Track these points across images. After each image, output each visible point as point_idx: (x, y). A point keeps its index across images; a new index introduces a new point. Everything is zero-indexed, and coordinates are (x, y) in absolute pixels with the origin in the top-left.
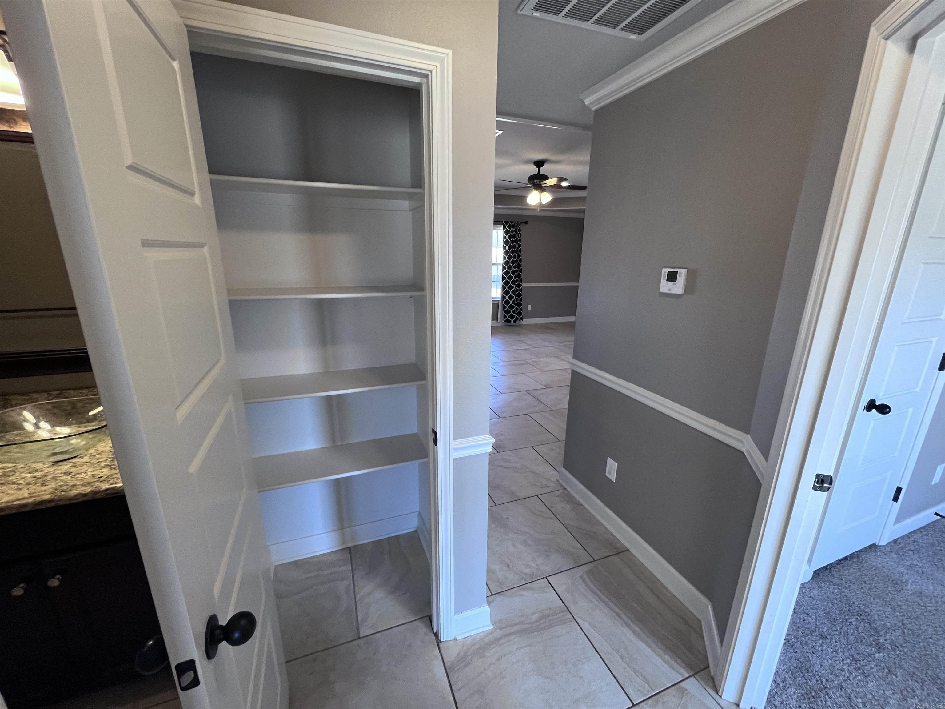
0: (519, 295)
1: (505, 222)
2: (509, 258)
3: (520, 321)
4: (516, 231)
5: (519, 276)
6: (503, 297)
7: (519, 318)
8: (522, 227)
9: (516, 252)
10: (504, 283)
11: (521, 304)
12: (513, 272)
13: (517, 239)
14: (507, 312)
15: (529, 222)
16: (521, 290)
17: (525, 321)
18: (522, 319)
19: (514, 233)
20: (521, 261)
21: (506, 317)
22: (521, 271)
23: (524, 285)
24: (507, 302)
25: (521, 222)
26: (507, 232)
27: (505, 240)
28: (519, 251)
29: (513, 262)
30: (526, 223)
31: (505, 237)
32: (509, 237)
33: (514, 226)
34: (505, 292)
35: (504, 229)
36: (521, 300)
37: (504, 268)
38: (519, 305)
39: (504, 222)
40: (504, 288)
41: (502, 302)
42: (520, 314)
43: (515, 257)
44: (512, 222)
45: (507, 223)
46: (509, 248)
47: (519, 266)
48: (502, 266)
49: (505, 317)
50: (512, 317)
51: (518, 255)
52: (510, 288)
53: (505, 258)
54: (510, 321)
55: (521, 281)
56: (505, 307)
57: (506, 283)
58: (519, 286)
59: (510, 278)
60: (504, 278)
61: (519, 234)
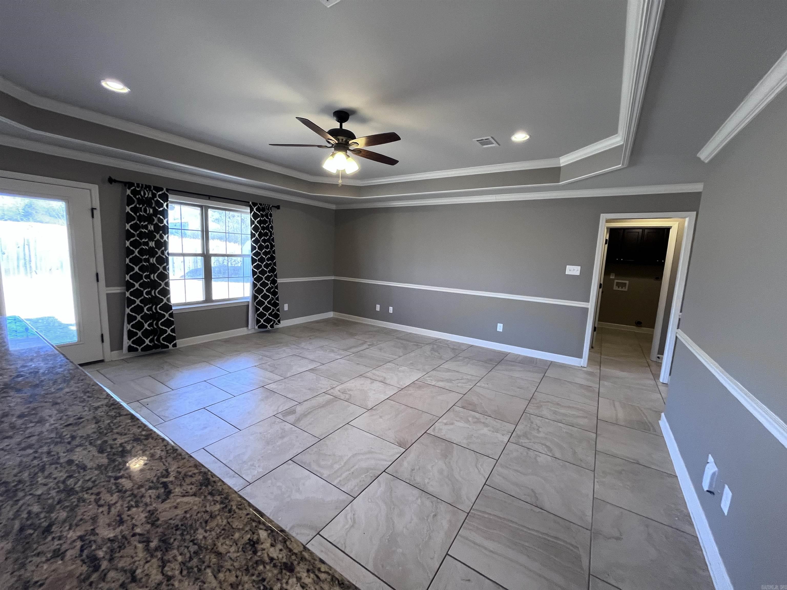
0: (275, 293)
1: (253, 203)
2: (261, 248)
3: (277, 324)
4: (266, 216)
5: (273, 270)
6: (255, 297)
7: (276, 321)
8: (274, 212)
9: (268, 241)
10: (255, 279)
11: (278, 304)
12: (267, 266)
13: (269, 225)
14: (261, 315)
15: (281, 208)
16: (277, 287)
17: (284, 323)
18: (279, 321)
19: (265, 218)
20: (274, 252)
21: (260, 321)
22: (275, 264)
23: (279, 281)
24: (260, 303)
25: (272, 206)
26: (255, 216)
27: (253, 226)
28: (271, 240)
29: (266, 254)
30: (278, 207)
31: (252, 223)
32: (259, 222)
33: (263, 210)
34: (257, 291)
35: (251, 213)
36: (277, 299)
37: (253, 261)
38: (275, 305)
39: (251, 203)
40: (254, 285)
41: (253, 304)
42: (277, 316)
43: (267, 247)
44: (261, 204)
45: (255, 204)
46: (260, 235)
47: (272, 258)
48: (250, 259)
49: (258, 321)
50: (268, 321)
51: (271, 244)
52: (264, 285)
53: (253, 248)
54: (266, 327)
55: (276, 276)
56: (257, 310)
57: (258, 279)
58: (274, 282)
59: (263, 272)
60: (254, 273)
61: (270, 219)
